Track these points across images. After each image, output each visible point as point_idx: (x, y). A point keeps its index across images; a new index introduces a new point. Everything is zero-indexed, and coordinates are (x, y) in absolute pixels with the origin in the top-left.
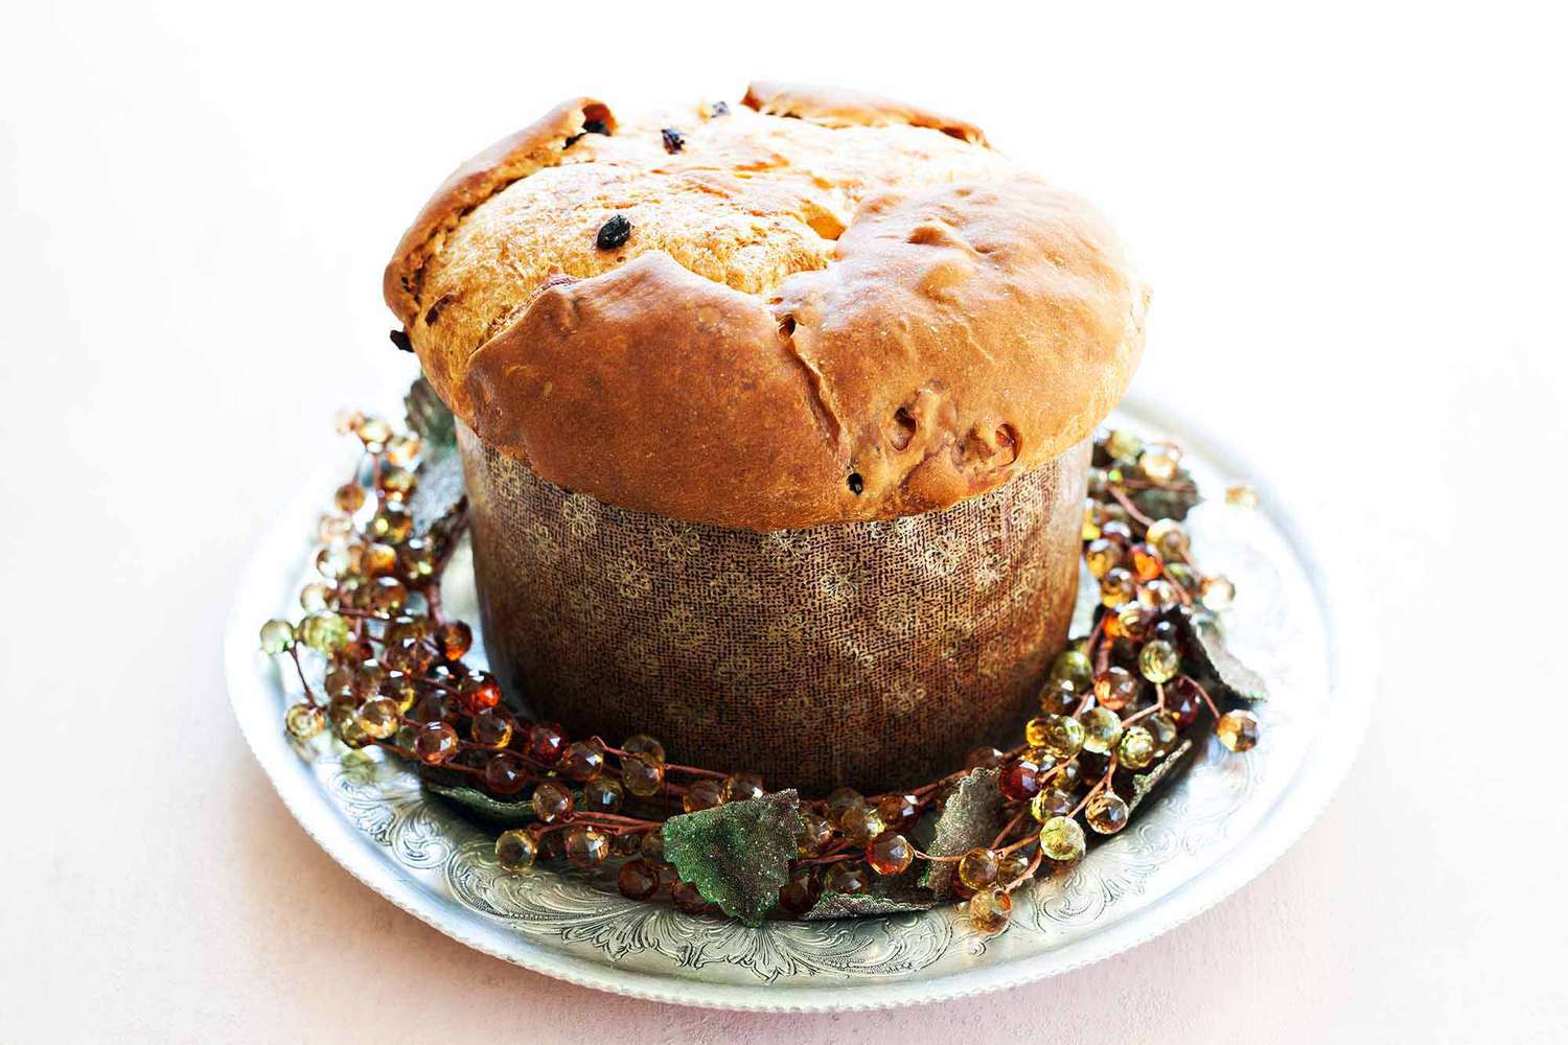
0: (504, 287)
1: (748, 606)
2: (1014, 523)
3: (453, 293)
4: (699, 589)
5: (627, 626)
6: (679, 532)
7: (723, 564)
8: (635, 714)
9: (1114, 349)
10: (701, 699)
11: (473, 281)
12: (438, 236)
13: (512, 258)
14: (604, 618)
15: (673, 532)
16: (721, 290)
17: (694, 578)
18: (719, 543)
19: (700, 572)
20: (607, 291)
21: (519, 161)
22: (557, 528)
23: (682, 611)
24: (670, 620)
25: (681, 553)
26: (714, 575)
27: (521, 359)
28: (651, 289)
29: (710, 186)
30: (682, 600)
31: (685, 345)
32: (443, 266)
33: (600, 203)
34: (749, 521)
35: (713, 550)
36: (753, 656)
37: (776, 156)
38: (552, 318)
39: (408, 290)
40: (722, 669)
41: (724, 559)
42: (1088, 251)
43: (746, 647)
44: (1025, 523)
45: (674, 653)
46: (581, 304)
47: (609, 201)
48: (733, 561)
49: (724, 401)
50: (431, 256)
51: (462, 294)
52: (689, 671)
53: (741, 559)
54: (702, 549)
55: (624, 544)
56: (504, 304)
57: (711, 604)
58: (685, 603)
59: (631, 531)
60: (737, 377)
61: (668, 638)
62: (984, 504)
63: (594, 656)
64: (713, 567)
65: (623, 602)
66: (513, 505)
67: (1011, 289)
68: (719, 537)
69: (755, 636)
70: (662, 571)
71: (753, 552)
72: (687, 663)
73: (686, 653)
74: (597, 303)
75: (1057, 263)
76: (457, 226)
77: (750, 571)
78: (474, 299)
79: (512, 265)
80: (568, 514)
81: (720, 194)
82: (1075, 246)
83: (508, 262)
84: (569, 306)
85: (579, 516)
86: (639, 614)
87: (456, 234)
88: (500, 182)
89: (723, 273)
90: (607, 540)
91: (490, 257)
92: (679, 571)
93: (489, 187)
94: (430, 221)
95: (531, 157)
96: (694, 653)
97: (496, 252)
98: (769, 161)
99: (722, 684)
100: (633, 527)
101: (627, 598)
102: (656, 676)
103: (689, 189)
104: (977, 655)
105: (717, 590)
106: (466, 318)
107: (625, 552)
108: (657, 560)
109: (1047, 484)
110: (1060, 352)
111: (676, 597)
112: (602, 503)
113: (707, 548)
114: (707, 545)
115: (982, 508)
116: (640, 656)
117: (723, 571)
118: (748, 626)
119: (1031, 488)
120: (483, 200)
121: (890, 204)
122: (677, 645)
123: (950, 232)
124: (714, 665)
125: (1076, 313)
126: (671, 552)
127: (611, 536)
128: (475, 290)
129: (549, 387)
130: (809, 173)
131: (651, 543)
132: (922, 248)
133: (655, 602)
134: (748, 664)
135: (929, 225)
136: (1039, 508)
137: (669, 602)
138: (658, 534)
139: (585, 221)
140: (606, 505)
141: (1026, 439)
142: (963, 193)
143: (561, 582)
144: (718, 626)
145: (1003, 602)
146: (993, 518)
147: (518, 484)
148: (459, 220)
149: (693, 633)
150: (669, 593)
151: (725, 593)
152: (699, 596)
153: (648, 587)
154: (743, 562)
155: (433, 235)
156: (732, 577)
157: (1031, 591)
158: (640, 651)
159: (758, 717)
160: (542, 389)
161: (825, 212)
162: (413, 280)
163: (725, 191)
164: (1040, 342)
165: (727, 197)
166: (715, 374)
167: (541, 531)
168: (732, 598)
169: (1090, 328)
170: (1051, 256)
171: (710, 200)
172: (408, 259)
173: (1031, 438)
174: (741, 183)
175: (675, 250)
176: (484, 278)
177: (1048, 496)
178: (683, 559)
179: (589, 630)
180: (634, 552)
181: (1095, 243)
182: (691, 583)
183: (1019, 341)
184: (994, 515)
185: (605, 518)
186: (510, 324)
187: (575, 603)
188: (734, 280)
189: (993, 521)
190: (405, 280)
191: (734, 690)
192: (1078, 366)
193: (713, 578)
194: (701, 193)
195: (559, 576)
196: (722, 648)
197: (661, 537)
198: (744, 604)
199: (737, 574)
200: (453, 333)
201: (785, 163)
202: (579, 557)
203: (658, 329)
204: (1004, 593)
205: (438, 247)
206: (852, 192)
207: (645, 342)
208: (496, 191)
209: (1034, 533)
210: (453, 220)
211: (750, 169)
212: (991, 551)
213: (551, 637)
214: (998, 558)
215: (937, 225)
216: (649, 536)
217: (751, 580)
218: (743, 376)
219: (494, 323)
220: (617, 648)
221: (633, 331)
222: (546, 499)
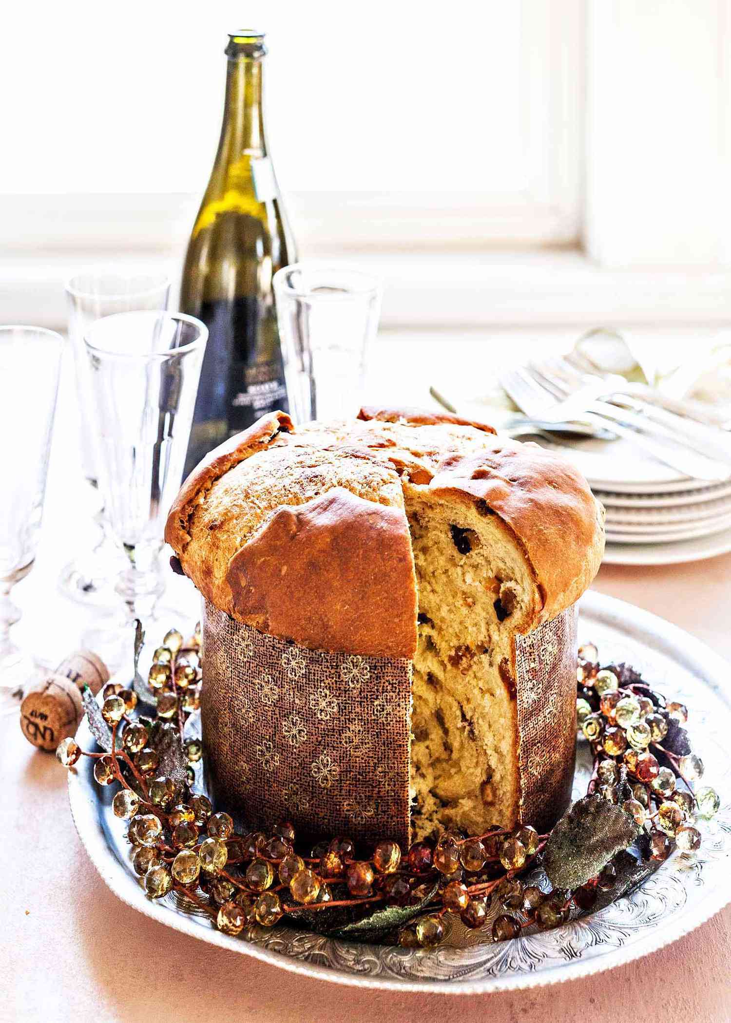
0: (249, 515)
1: (396, 721)
2: (543, 658)
3: (216, 523)
4: (367, 708)
5: (320, 742)
6: (357, 666)
7: (383, 686)
8: (322, 815)
9: (591, 538)
10: (366, 796)
11: (229, 514)
12: (200, 494)
13: (252, 498)
14: (306, 738)
15: (353, 666)
16: (377, 506)
17: (365, 700)
18: (382, 670)
19: (369, 694)
20: (314, 509)
21: (245, 449)
22: (277, 674)
23: (356, 727)
24: (349, 734)
25: (357, 682)
26: (377, 696)
27: (267, 553)
28: (340, 506)
29: (358, 454)
30: (356, 718)
31: (363, 536)
32: (206, 510)
33: (299, 465)
34: (404, 649)
35: (377, 677)
36: (399, 760)
37: (389, 440)
38: (285, 526)
39: (184, 528)
40: (380, 769)
41: (384, 683)
42: (569, 481)
43: (394, 753)
44: (548, 659)
45: (350, 760)
46: (301, 517)
47: (303, 464)
48: (389, 684)
49: (388, 569)
50: (198, 505)
51: (222, 523)
52: (359, 773)
53: (394, 681)
54: (371, 676)
55: (322, 678)
56: (250, 524)
57: (374, 720)
58: (359, 719)
59: (328, 668)
60: (395, 555)
61: (346, 748)
62: (525, 643)
63: (297, 771)
64: (377, 690)
65: (319, 723)
66: (247, 665)
67: (532, 500)
68: (381, 667)
69: (400, 745)
70: (345, 697)
71: (402, 676)
72: (358, 768)
73: (358, 759)
74: (310, 516)
75: (554, 487)
76: (211, 488)
77: (399, 691)
78: (231, 524)
79: (253, 502)
80: (285, 663)
81: (364, 458)
82: (562, 477)
83: (250, 500)
84: (295, 519)
85: (293, 663)
86: (328, 731)
87: (212, 491)
88: (234, 461)
89: (377, 498)
90: (312, 677)
91: (238, 499)
92: (356, 696)
93: (229, 465)
94: (196, 485)
95: (250, 447)
96: (362, 759)
97: (242, 496)
98: (386, 443)
99: (379, 781)
100: (329, 664)
101: (322, 720)
102: (337, 780)
103: (346, 457)
104: (527, 757)
105: (379, 708)
106: (225, 536)
107: (323, 684)
108: (342, 688)
109: (559, 632)
110: (563, 538)
111: (353, 716)
112: (310, 650)
113: (374, 676)
114: (374, 673)
115: (524, 645)
116: (328, 765)
117: (383, 693)
118: (396, 738)
119: (551, 634)
120: (226, 472)
121: (456, 461)
122: (352, 753)
123: (494, 472)
124: (375, 767)
125: (569, 514)
126: (352, 681)
127: (314, 674)
128: (231, 519)
129: (284, 569)
130: (408, 449)
131: (340, 675)
132: (480, 481)
133: (340, 721)
134: (396, 765)
135: (482, 469)
136: (555, 651)
137: (349, 719)
138: (344, 669)
139: (292, 475)
140: (313, 651)
141: (549, 594)
142: (497, 452)
143: (278, 716)
144: (377, 737)
145: (540, 718)
146: (530, 653)
147: (251, 648)
148: (212, 484)
149: (362, 743)
150: (349, 712)
151: (383, 710)
152: (368, 713)
153: (336, 710)
154: (395, 684)
155: (197, 493)
156: (388, 697)
157: (555, 711)
158: (328, 761)
159: (401, 806)
160: (280, 571)
161: (422, 468)
162: (187, 522)
163: (367, 457)
164: (551, 531)
165: (369, 459)
166: (382, 553)
167: (266, 680)
168: (387, 714)
169: (577, 523)
170: (550, 483)
171: (359, 461)
172: (183, 509)
173: (551, 593)
174: (374, 453)
175: (347, 485)
176: (236, 511)
177: (560, 641)
178: (359, 686)
179: (295, 750)
180: (329, 684)
181: (573, 477)
182: (363, 704)
183: (540, 531)
184: (531, 651)
185: (312, 661)
186: (257, 535)
187: (286, 731)
188: (384, 501)
189: (531, 655)
190: (182, 522)
191: (387, 786)
192: (573, 546)
193: (377, 698)
194: (353, 458)
195: (277, 712)
196: (380, 753)
197: (346, 671)
198: (394, 720)
199: (391, 694)
200: (218, 548)
201: (394, 445)
202: (292, 693)
203: (347, 528)
204: (540, 711)
205: (201, 500)
206: (434, 458)
207: (341, 536)
208: (232, 467)
209: (554, 667)
210: (209, 484)
211: (375, 447)
212: (531, 678)
213: (267, 762)
214: (535, 683)
215: (485, 468)
216: (338, 670)
217: (399, 699)
218: (398, 553)
219: (245, 536)
220: (313, 762)
221: (332, 530)
222: (271, 655)
